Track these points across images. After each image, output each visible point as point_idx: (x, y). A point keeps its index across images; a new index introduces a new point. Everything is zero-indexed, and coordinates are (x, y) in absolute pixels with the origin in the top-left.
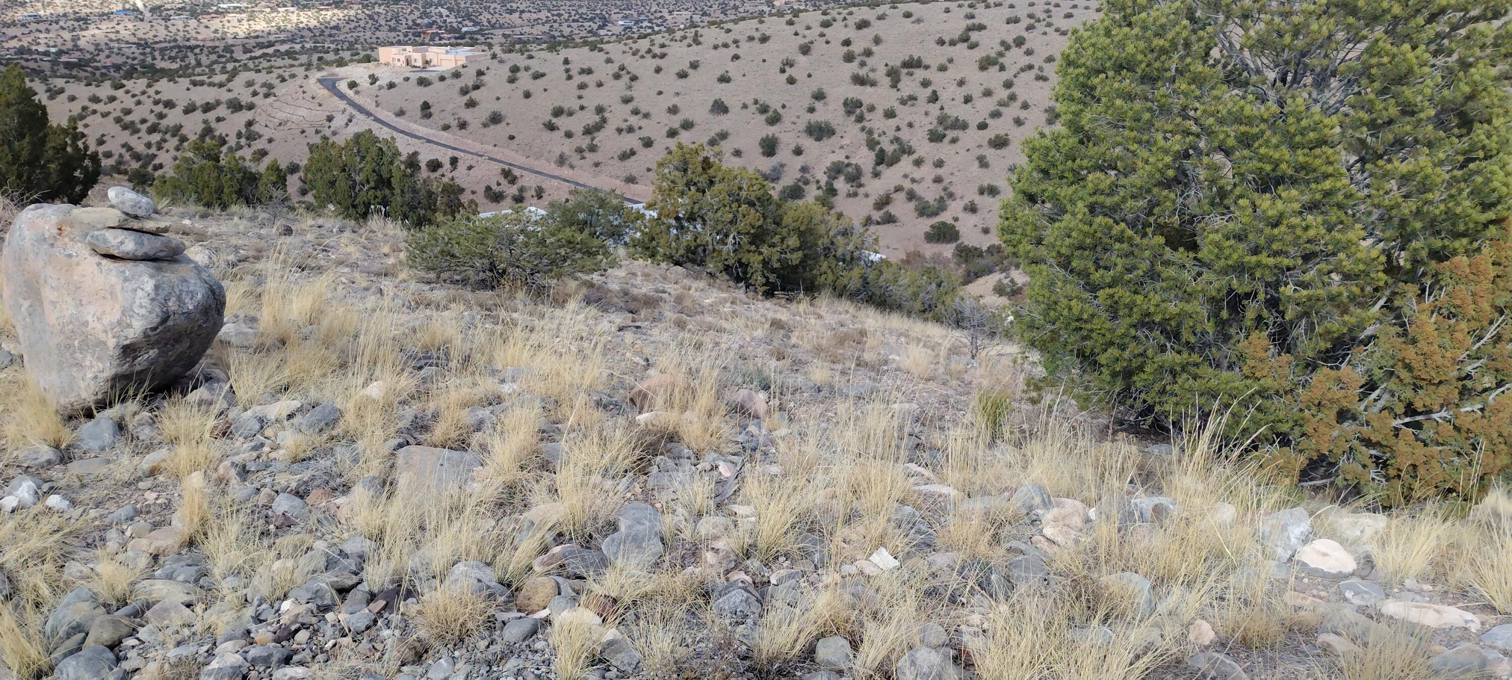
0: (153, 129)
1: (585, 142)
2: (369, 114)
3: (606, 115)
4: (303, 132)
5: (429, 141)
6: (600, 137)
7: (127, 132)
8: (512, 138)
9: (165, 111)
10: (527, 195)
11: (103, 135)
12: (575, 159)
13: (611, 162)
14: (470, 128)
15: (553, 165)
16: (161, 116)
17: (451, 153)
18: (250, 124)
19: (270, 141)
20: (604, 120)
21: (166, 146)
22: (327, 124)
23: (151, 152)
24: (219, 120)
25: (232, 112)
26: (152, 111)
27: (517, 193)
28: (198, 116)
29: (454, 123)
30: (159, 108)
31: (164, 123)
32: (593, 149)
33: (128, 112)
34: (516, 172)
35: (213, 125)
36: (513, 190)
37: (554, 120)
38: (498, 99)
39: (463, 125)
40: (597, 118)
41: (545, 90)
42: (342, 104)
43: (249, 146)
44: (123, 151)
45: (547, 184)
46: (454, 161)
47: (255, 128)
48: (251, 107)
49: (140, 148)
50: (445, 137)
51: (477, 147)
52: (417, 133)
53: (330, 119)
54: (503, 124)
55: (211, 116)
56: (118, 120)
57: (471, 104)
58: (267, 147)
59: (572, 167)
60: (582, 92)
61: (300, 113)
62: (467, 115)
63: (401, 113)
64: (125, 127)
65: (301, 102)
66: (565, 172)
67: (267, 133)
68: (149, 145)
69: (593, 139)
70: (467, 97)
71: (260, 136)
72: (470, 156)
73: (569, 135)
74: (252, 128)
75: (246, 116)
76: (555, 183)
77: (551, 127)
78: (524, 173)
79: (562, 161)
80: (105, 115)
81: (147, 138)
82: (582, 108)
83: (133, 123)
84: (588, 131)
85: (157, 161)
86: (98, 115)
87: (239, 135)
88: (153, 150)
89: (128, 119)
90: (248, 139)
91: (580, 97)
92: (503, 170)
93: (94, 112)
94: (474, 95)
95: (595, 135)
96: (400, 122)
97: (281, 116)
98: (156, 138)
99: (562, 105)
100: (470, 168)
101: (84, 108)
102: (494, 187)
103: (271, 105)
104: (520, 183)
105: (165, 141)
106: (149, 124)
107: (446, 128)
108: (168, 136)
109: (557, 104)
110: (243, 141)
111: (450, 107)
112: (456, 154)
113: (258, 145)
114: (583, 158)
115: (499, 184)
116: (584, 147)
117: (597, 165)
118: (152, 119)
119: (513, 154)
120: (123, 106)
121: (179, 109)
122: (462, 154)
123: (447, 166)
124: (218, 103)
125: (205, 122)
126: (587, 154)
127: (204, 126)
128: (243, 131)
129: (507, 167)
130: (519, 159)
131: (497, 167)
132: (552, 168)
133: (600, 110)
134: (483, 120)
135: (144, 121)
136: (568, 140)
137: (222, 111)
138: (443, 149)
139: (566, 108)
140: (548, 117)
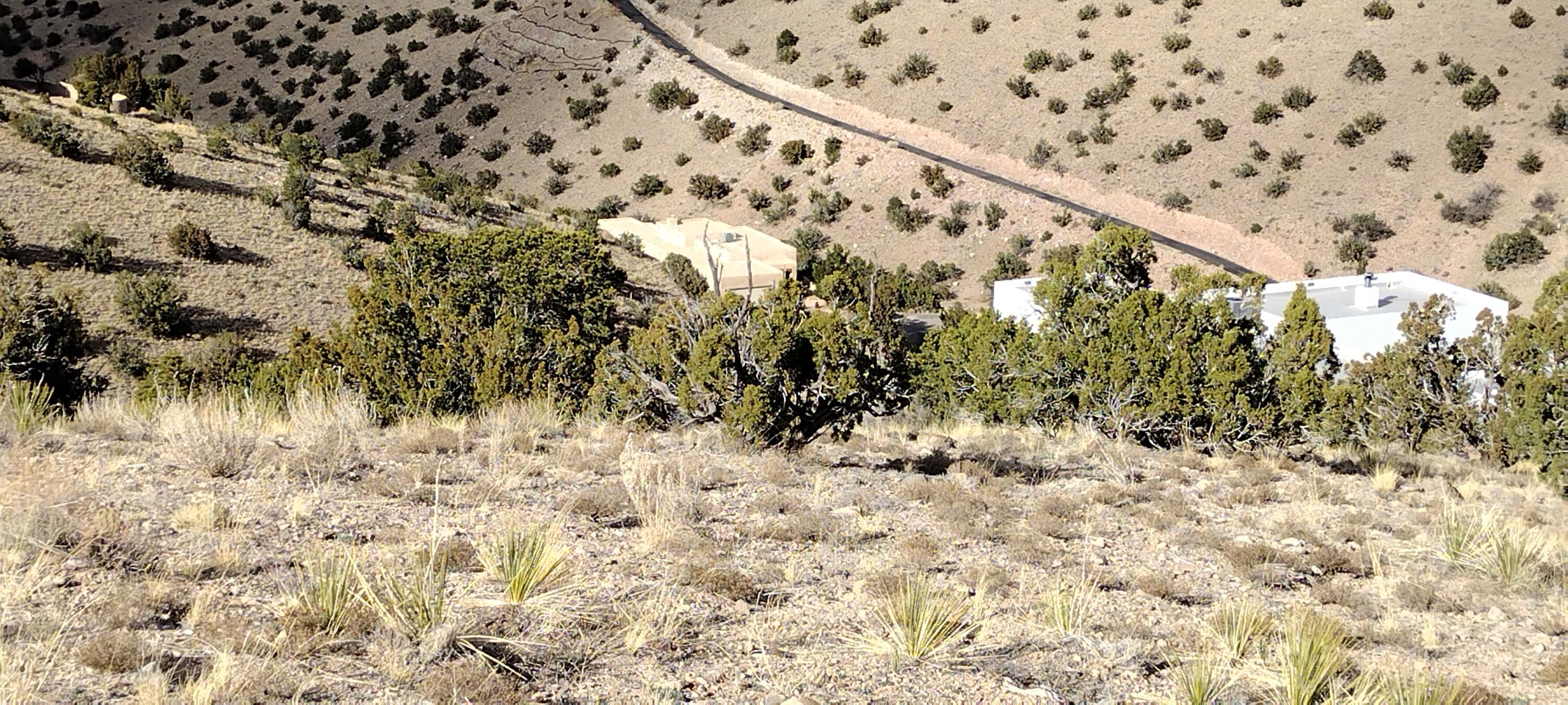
0: (301, 57)
1: (1089, 122)
2: (681, 50)
3: (1133, 71)
4: (561, 77)
5: (788, 106)
6: (1118, 113)
7: (255, 61)
8: (946, 107)
9: (324, 26)
10: (970, 218)
11: (214, 64)
12: (1066, 153)
13: (1139, 164)
14: (867, 85)
15: (1022, 165)
16: (315, 35)
17: (828, 131)
18: (468, 57)
19: (502, 90)
20: (1130, 81)
21: (320, 89)
22: (605, 64)
23: (292, 99)
24: (415, 47)
25: (439, 35)
26: (300, 25)
27: (950, 215)
28: (379, 38)
29: (838, 75)
30: (312, 20)
31: (320, 47)
32: (1104, 136)
33: (258, 24)
34: (950, 174)
35: (404, 56)
36: (942, 209)
37: (1030, 77)
38: (924, 31)
39: (855, 79)
40: (1115, 78)
41: (1015, 19)
42: (635, 30)
43: (465, 98)
44: (246, 94)
45: (1009, 200)
46: (834, 146)
47: (477, 65)
48: (472, 26)
49: (275, 91)
50: (817, 99)
51: (877, 122)
52: (766, 89)
53: (611, 55)
54: (932, 78)
55: (402, 38)
56: (240, 38)
57: (873, 39)
58: (496, 102)
59: (1060, 170)
60: (1086, 25)
61: (558, 43)
62: (863, 59)
63: (741, 51)
64: (251, 52)
65: (560, 21)
66: (1047, 180)
67: (498, 77)
68: (290, 87)
69: (1103, 120)
70: (866, 25)
71: (486, 81)
72: (865, 139)
73: (1058, 107)
74: (472, 66)
75: (461, 42)
76: (1026, 199)
77: (1024, 91)
78: (966, 176)
79: (1042, 155)
80: (219, 27)
81: (287, 73)
82: (1087, 56)
83: (266, 44)
84: (1096, 101)
85: (301, 117)
86: (208, 26)
87: (449, 77)
88: (297, 96)
89: (258, 36)
90: (462, 85)
91: (1083, 35)
92: (927, 170)
93: (202, 21)
94: (879, 21)
95: (1110, 109)
96: (739, 69)
97: (524, 45)
98: (303, 73)
99: (1047, 48)
100: (862, 161)
101: (185, 13)
102: (907, 200)
103: (507, 24)
104: (957, 196)
105: (321, 80)
106: (292, 48)
107: (822, 82)
108: (324, 73)
109: (1037, 47)
110: (454, 88)
111: (831, 43)
112: (838, 132)
113: (481, 97)
114: (1084, 153)
115: (915, 196)
116: (1085, 133)
117: (1111, 168)
118: (299, 40)
119: (946, 138)
120: (250, 12)
121: (346, 24)
122: (850, 135)
123: (820, 154)
124: (415, 16)
125: (391, 50)
126: (1090, 146)
127: (387, 57)
128: (456, 71)
129: (933, 165)
130: (957, 150)
131: (916, 164)
132: (1022, 171)
133: (1122, 61)
134: (893, 71)
135: (284, 42)
136: (1055, 118)
137: (421, 31)
138: (814, 122)
139: (1054, 55)
140: (1019, 71)
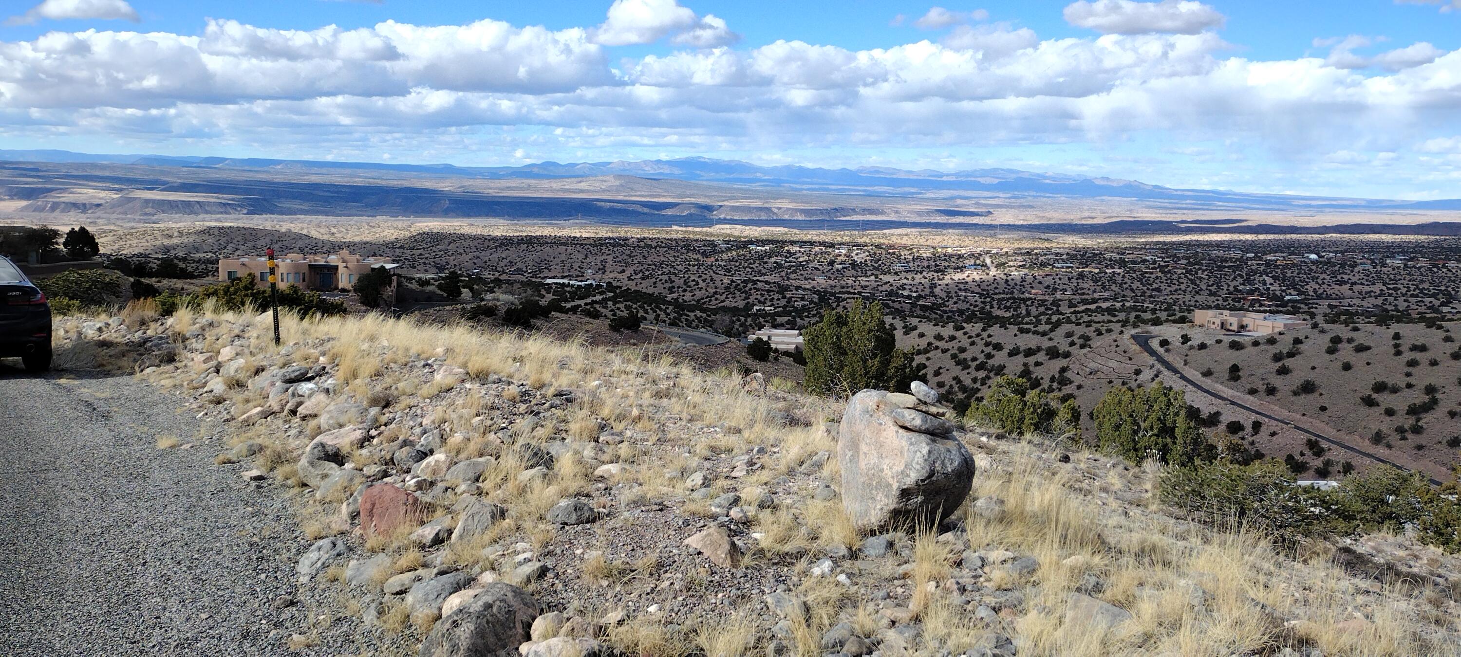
0: (981, 367)
1: (1410, 421)
2: (1175, 371)
3: (1438, 396)
4: (1110, 382)
5: (1233, 403)
6: (1427, 419)
7: (960, 367)
8: (1323, 409)
9: (993, 352)
10: (1333, 469)
11: (940, 368)
12: (1394, 438)
13: (1438, 446)
14: (1279, 395)
15: (1367, 442)
16: (989, 356)
17: (1254, 417)
18: (1063, 370)
19: (1079, 387)
20: (1435, 402)
21: (989, 382)
22: (1134, 377)
23: (975, 386)
24: (1037, 364)
25: (1050, 359)
26: (982, 352)
27: (1321, 466)
28: (1020, 359)
29: (1262, 388)
30: (989, 349)
31: (991, 362)
32: (1417, 430)
33: (962, 350)
34: (1324, 445)
35: (1031, 368)
36: (1318, 463)
37: (1375, 396)
38: (1313, 368)
39: (1271, 391)
40: (1426, 399)
41: (1368, 364)
42: (1151, 360)
43: (1060, 390)
44: (954, 383)
45: (1357, 461)
46: (1257, 426)
47: (1068, 374)
48: (1067, 355)
49: (967, 382)
50: (1250, 401)
51: (1284, 414)
52: (1222, 394)
53: (1138, 372)
54: (1316, 394)
55: (1031, 360)
56: (954, 356)
57: (1284, 371)
58: (1076, 393)
59: (1389, 447)
60: (1410, 369)
61: (1110, 365)
62: (1277, 381)
63: (1208, 374)
64: (958, 363)
65: (1112, 355)
66: (1381, 451)
67: (1078, 380)
68: (975, 380)
69: (1418, 420)
70: (1280, 364)
71: (1071, 382)
72: (1275, 423)
73: (1390, 412)
74: (1065, 374)
75: (1061, 363)
76: (1367, 461)
77: (1369, 402)
78: (1333, 446)
79: (1378, 438)
80: (944, 351)
81: (974, 374)
82: (1409, 386)
83: (965, 359)
84: (1413, 411)
85: (979, 395)
86: (940, 350)
87: (1053, 379)
88: (978, 385)
89: (962, 356)
90: (1059, 383)
91: (1408, 375)
92: (1309, 441)
93: (937, 348)
94: (1288, 362)
95: (1422, 416)
96: (1207, 383)
97: (1093, 365)
98: (982, 374)
99: (1386, 380)
100: (1273, 434)
101: (930, 344)
102: (1297, 457)
103: (1085, 355)
104: (1327, 456)
105: (989, 378)
106: (978, 362)
107: (1253, 392)
108: (992, 375)
109: (1380, 379)
110: (1055, 385)
111: (1260, 372)
112: (1260, 418)
113: (1067, 390)
114: (1404, 438)
115: (1302, 454)
116: (1406, 426)
117: (1420, 447)
118: (981, 358)
119: (1322, 425)
120: (960, 344)
121: (1005, 352)
122: (1267, 420)
123: (1249, 429)
124: (1039, 349)
125: (1025, 365)
126: (1409, 436)
127: (1023, 368)
128: (1057, 376)
129: (1314, 438)
130: (1330, 432)
131: (1304, 437)
132: (1366, 446)
133: (1430, 390)
134: (1295, 388)
135: (974, 359)
136: (1388, 419)
137: (1041, 357)
138: (1247, 413)
139: (1390, 385)
140: (1368, 392)
